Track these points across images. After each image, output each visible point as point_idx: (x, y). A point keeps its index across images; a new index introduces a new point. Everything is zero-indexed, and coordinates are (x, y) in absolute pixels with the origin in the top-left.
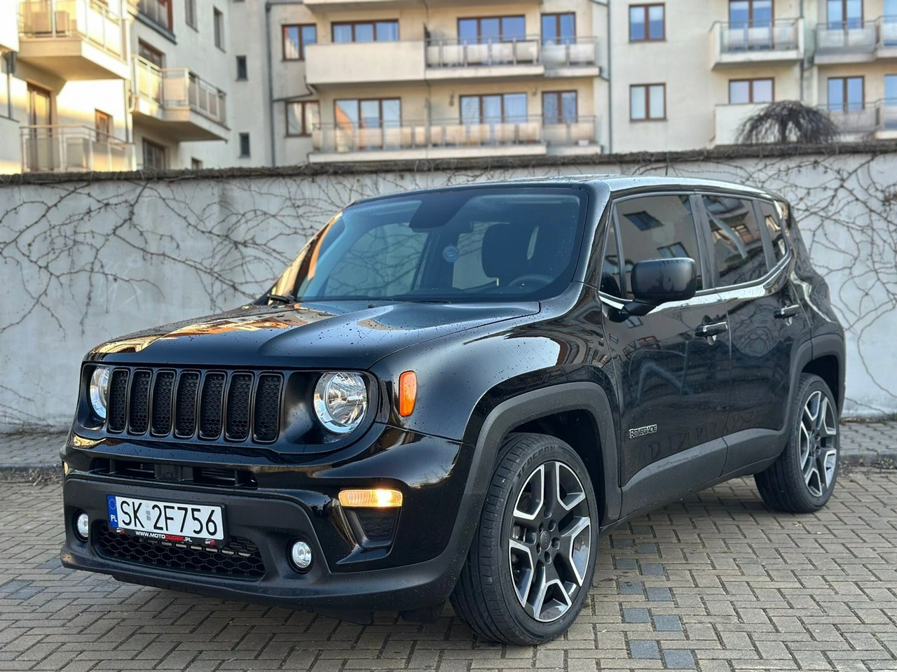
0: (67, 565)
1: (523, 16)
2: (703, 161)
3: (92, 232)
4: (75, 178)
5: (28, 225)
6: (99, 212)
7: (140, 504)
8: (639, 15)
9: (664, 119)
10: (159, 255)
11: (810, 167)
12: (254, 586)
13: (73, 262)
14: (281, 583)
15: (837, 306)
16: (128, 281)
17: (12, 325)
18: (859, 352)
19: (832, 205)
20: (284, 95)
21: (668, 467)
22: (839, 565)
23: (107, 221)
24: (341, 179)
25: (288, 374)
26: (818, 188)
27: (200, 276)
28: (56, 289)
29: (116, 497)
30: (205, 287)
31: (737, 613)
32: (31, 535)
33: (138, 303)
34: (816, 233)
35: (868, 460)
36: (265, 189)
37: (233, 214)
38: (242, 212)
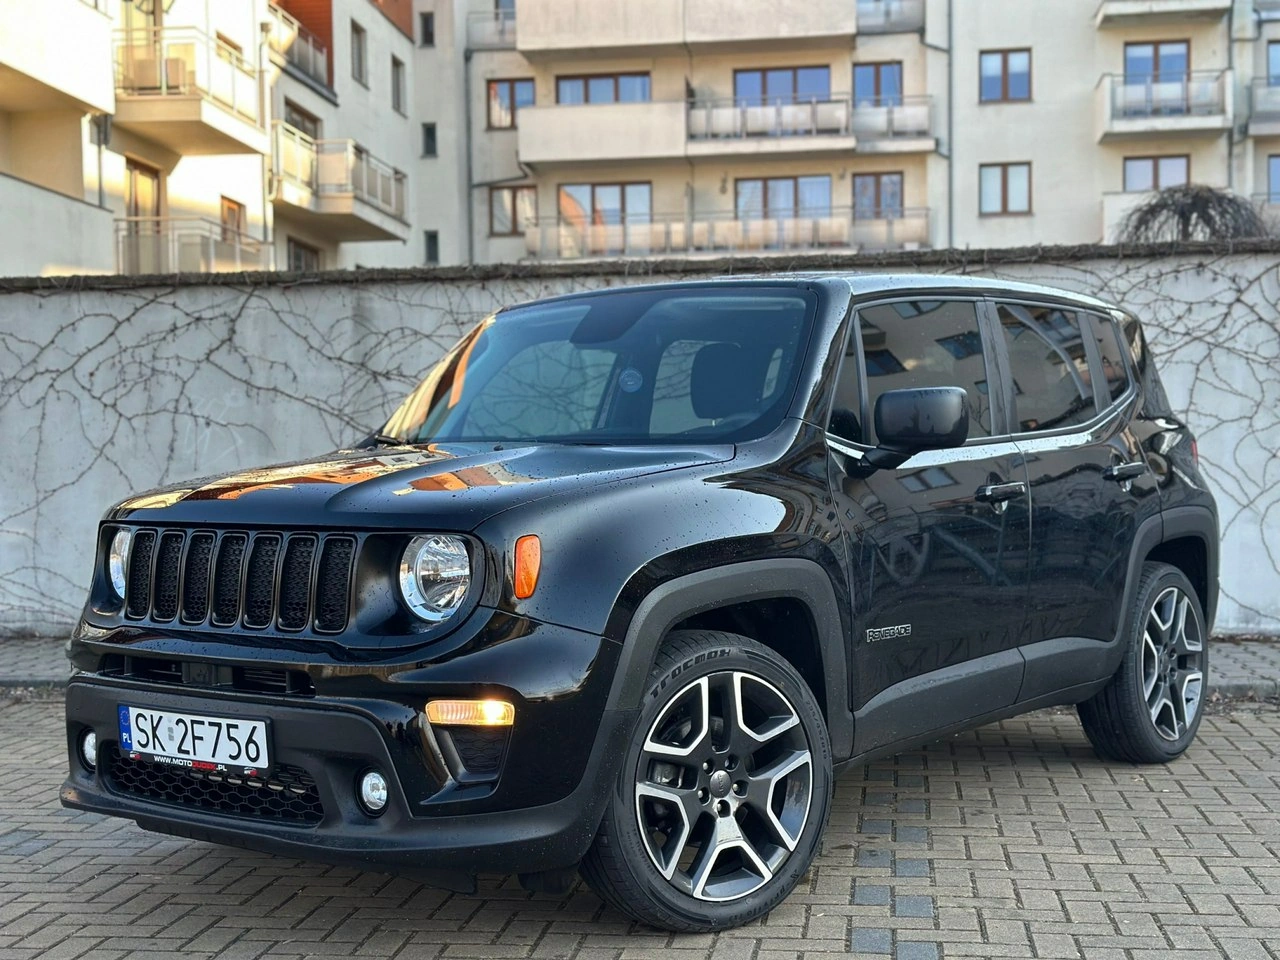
0: (67, 804)
2: (1036, 262)
3: (178, 357)
4: (154, 282)
5: (91, 347)
6: (187, 330)
7: (161, 718)
8: (993, 64)
9: (1029, 213)
10: (268, 389)
11: (1193, 272)
12: (308, 835)
13: (150, 399)
14: (344, 830)
15: (1232, 473)
16: (225, 426)
17: (65, 485)
18: (1263, 539)
19: (1225, 326)
20: (488, 178)
21: (928, 686)
22: (1183, 835)
23: (197, 342)
24: (522, 284)
25: (362, 537)
26: (1204, 302)
27: (324, 419)
28: (127, 436)
29: (130, 708)
30: (331, 435)
31: (1017, 895)
32: (57, 771)
33: (238, 456)
34: (1201, 367)
35: (1262, 694)
36: (415, 299)
37: (372, 333)
38: (384, 331)
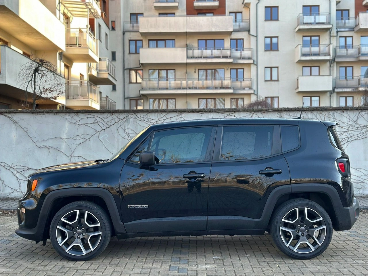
1: (224, 39)
8: (268, 41)
9: (278, 80)
20: (129, 67)
